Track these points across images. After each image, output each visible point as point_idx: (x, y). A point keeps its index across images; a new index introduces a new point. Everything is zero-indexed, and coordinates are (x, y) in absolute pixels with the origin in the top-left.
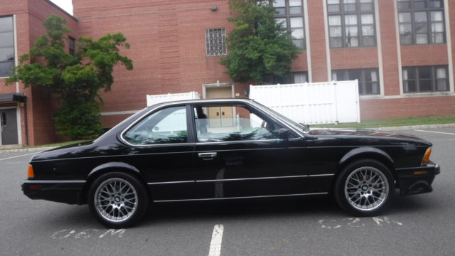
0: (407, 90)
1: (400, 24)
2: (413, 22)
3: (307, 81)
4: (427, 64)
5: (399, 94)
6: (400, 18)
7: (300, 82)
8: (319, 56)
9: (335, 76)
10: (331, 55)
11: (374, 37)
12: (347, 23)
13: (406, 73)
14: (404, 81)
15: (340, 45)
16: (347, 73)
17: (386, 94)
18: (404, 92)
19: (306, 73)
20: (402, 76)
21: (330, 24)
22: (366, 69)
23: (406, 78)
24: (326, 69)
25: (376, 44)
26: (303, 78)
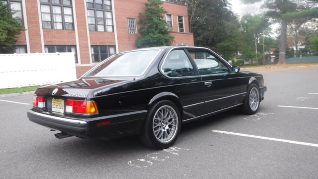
0: (94, 61)
1: (88, 17)
2: (95, 17)
3: (26, 52)
4: (104, 44)
5: (89, 63)
6: (88, 13)
7: (20, 53)
8: (35, 35)
9: (47, 49)
10: (44, 34)
11: (73, 24)
12: (54, 12)
13: (92, 49)
14: (92, 55)
15: (50, 28)
16: (55, 48)
17: (82, 63)
18: (93, 62)
19: (25, 46)
20: (91, 51)
21: (42, 11)
22: (68, 46)
23: (93, 53)
24: (41, 44)
25: (74, 29)
26: (22, 50)
